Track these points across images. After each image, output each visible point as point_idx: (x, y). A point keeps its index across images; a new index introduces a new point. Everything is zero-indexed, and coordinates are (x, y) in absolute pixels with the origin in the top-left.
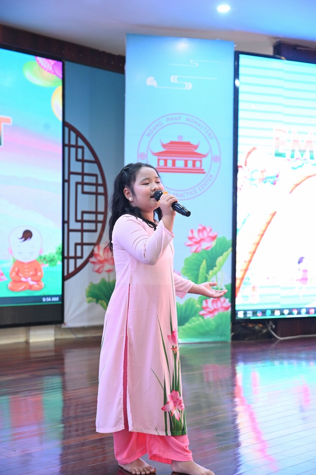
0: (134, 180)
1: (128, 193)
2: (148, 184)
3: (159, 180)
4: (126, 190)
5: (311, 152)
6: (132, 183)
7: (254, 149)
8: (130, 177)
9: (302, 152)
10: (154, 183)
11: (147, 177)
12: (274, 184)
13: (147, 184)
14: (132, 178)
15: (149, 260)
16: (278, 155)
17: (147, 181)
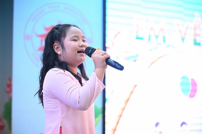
0: (65, 36)
1: (57, 48)
2: (77, 40)
3: (85, 39)
4: (55, 45)
5: (164, 38)
6: (62, 39)
7: (119, 33)
8: (61, 34)
9: (157, 37)
10: (81, 40)
11: (76, 35)
12: (135, 61)
13: (75, 40)
14: (63, 35)
15: (82, 106)
16: (138, 38)
17: (76, 38)
